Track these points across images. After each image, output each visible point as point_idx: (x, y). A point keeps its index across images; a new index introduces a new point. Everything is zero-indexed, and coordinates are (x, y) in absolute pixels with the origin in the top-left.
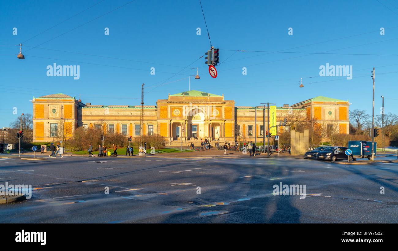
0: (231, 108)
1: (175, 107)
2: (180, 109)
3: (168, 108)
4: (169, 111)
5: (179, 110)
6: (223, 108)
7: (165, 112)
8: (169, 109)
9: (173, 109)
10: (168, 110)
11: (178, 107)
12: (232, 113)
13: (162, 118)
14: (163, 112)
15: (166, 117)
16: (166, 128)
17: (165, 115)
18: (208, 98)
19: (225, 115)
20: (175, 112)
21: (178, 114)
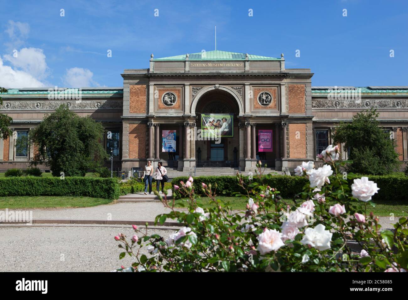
0: (303, 88)
1: (166, 86)
2: (179, 90)
3: (149, 90)
4: (151, 97)
5: (175, 93)
6: (283, 89)
8: (152, 90)
9: (160, 90)
10: (149, 95)
11: (173, 86)
12: (305, 99)
13: (134, 112)
14: (137, 99)
15: (144, 112)
16: (142, 138)
17: (141, 105)
18: (247, 64)
19: (287, 103)
20: (166, 99)
21: (172, 103)
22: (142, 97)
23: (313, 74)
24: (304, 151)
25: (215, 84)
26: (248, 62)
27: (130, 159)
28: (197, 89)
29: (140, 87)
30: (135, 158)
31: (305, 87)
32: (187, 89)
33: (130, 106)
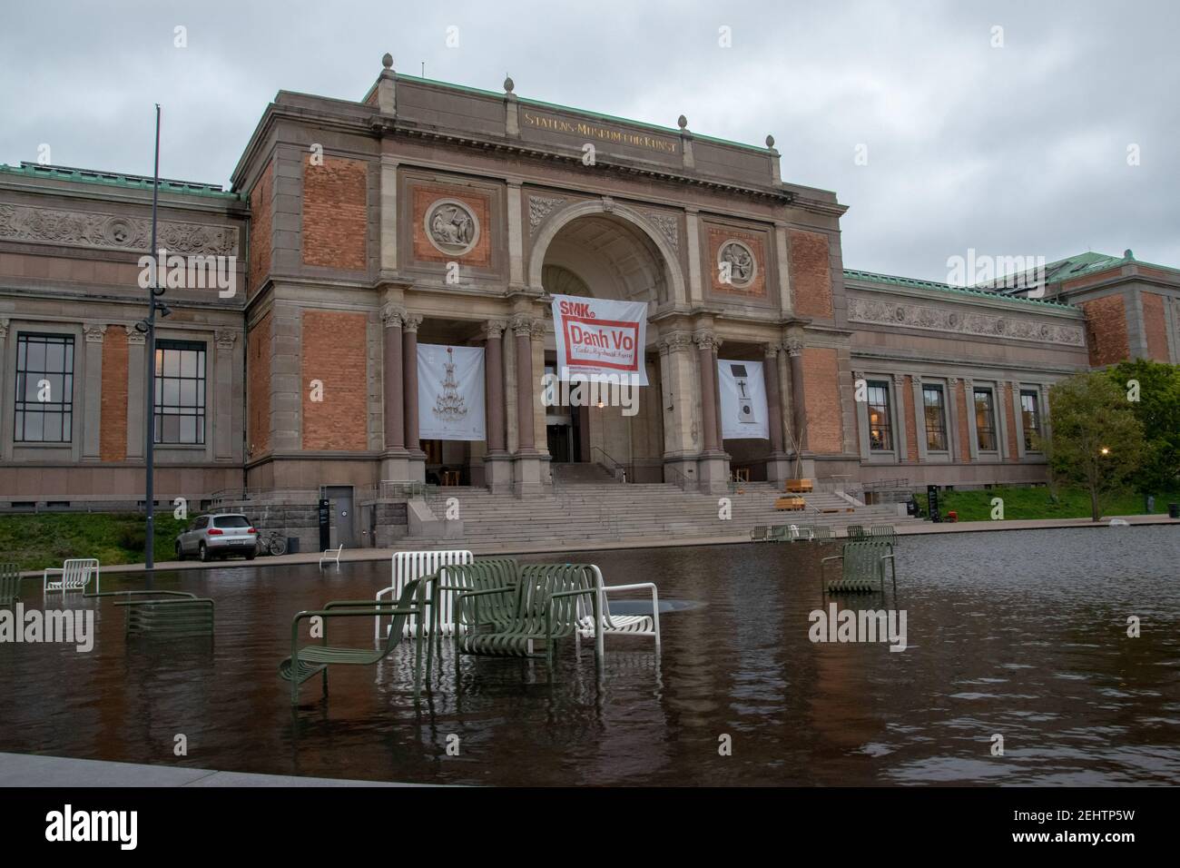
1: (441, 178)
2: (484, 199)
3: (378, 184)
4: (389, 211)
5: (472, 205)
6: (781, 237)
7: (350, 210)
8: (389, 187)
9: (416, 191)
10: (378, 201)
11: (464, 181)
12: (828, 278)
13: (321, 262)
14: (333, 211)
15: (359, 264)
16: (355, 366)
17: (348, 236)
18: (687, 146)
19: (793, 285)
20: (439, 226)
21: (462, 244)
22: (352, 207)
23: (848, 207)
24: (837, 432)
25: (600, 196)
26: (690, 143)
27: (307, 452)
28: (545, 204)
29: (343, 166)
30: (327, 447)
31: (827, 243)
32: (514, 198)
33: (306, 237)
